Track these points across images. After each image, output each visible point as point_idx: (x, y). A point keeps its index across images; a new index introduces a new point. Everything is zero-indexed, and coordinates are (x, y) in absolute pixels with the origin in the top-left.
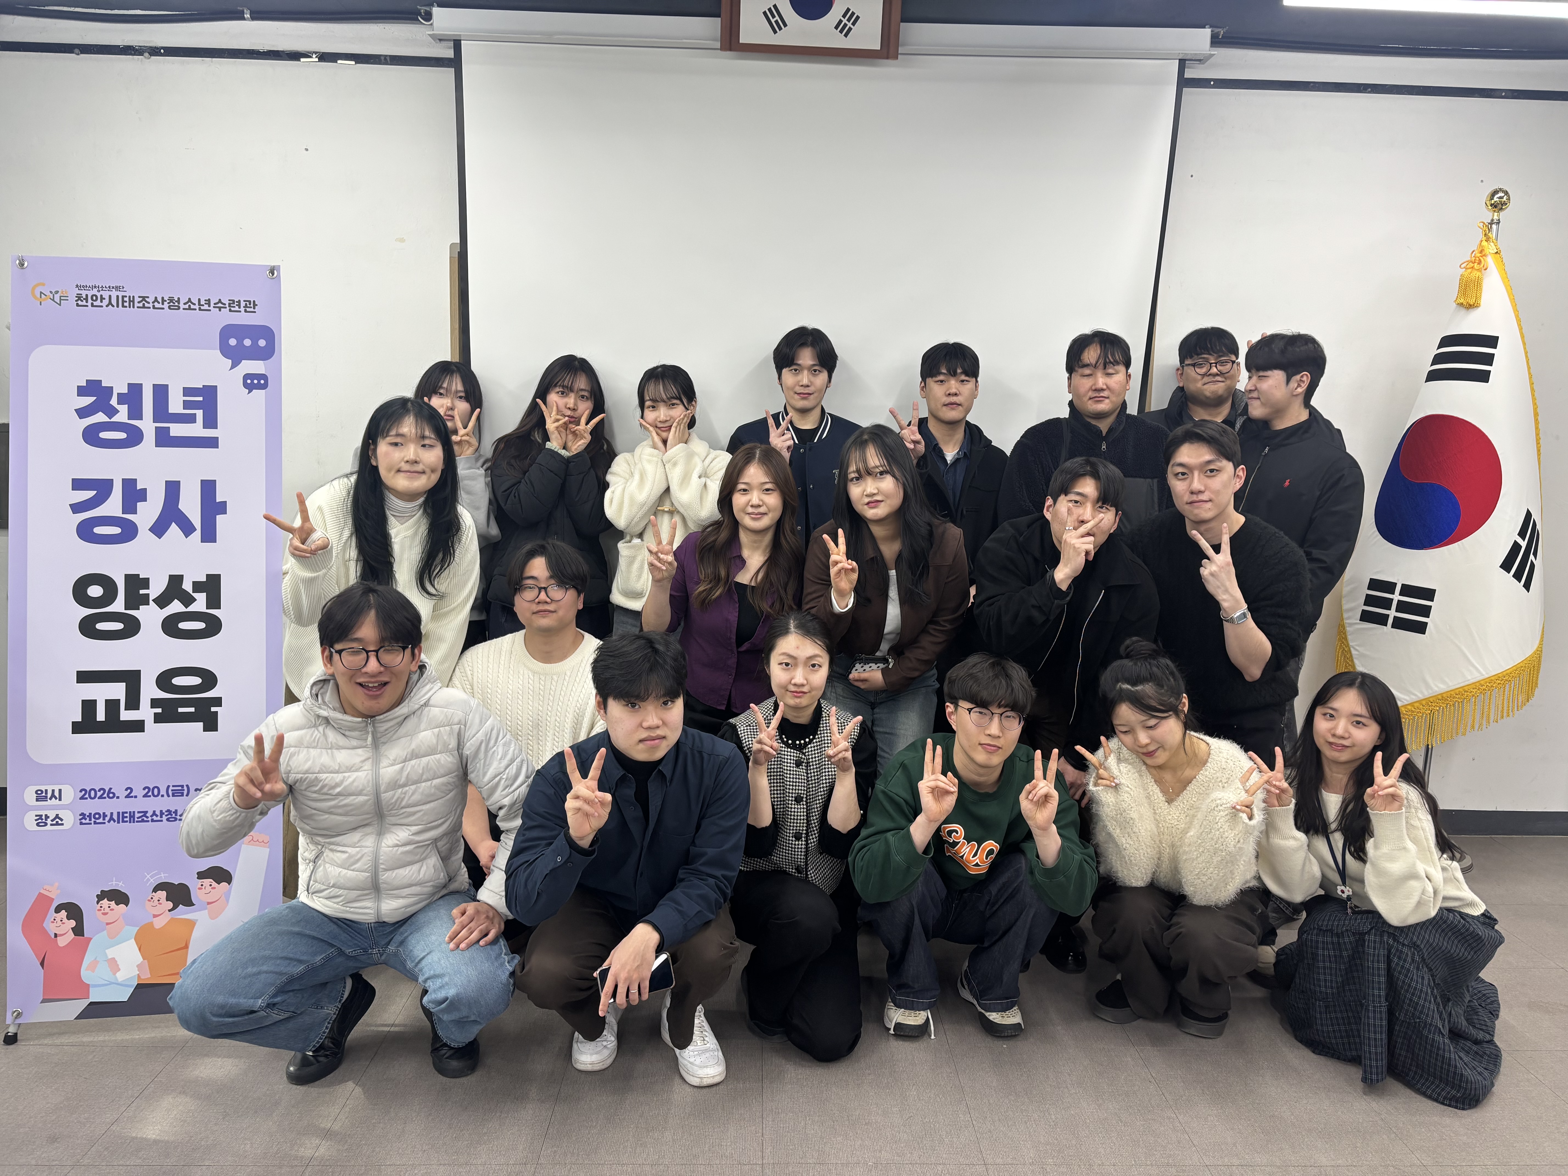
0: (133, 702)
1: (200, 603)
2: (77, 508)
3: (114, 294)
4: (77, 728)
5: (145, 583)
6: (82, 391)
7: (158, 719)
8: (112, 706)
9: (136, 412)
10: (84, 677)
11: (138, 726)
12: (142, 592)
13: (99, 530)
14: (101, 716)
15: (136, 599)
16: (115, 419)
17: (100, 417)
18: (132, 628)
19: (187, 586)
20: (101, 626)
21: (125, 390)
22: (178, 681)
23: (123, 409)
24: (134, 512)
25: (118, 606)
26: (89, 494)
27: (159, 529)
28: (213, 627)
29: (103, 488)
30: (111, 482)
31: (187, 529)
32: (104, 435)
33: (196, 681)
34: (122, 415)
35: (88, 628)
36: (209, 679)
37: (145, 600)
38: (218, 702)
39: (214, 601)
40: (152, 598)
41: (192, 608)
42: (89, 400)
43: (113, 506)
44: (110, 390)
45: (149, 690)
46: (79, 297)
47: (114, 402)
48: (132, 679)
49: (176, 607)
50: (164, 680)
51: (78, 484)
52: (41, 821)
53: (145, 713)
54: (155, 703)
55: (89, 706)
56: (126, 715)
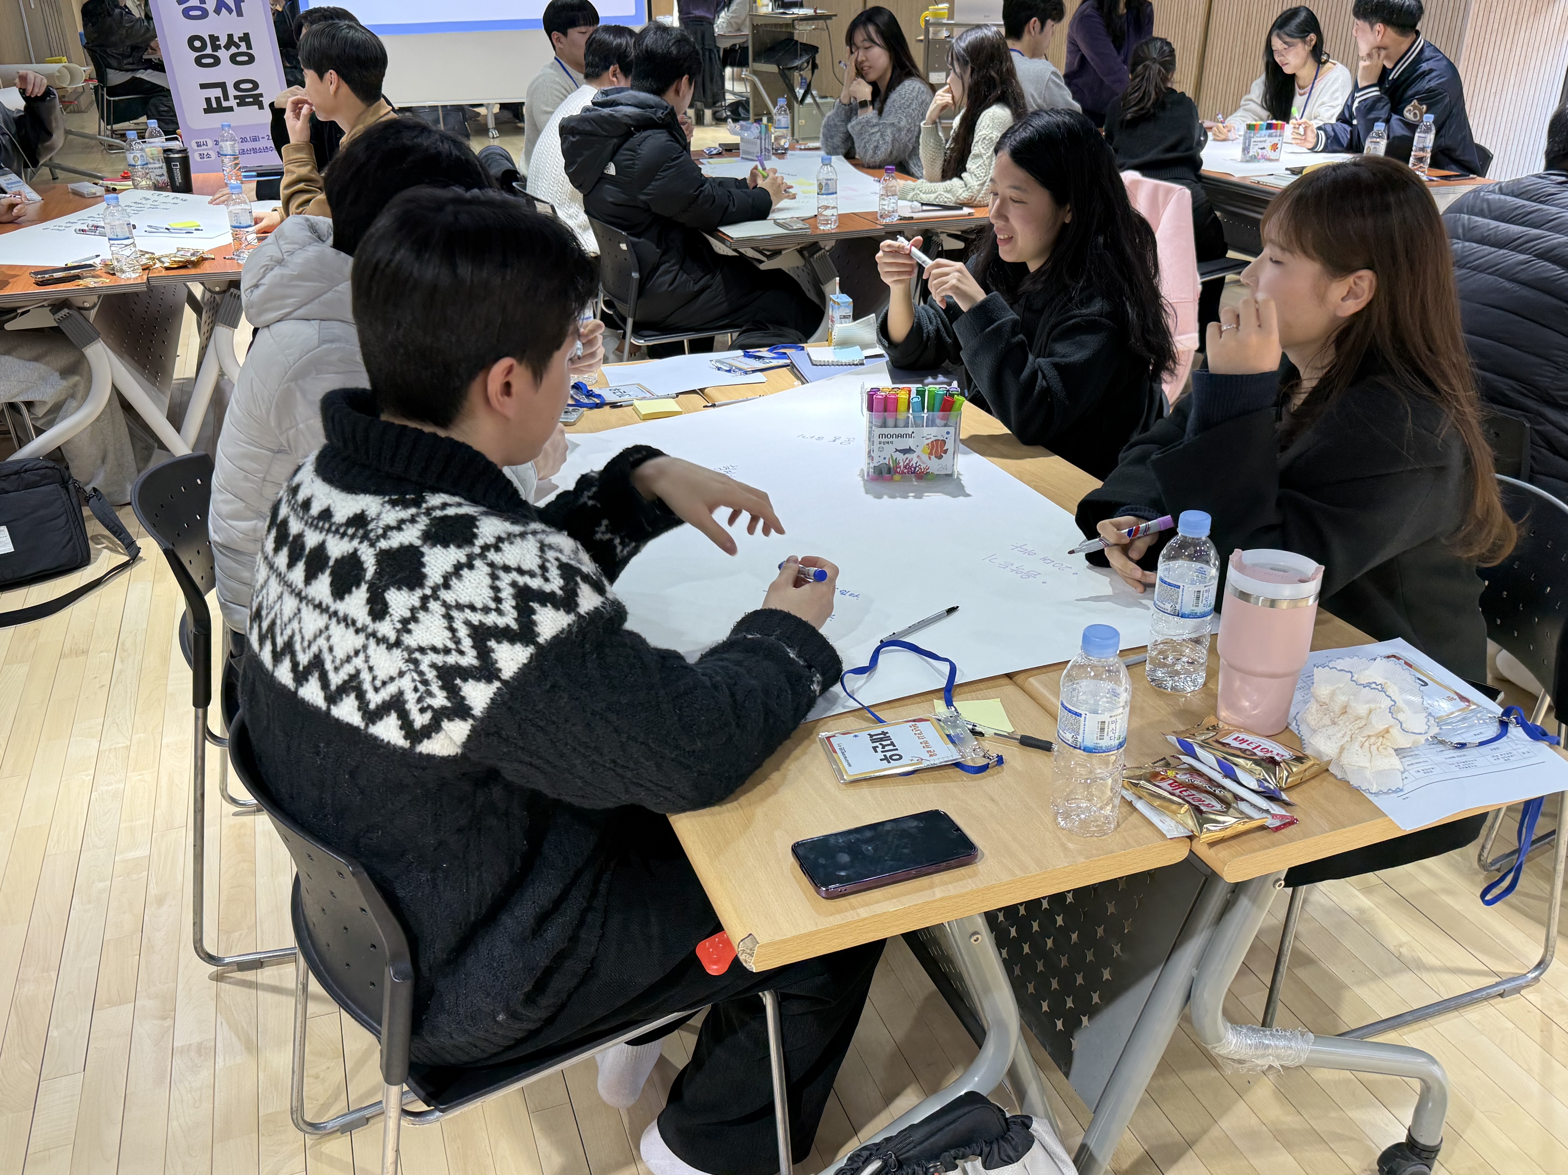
0: (226, 98)
1: (243, 48)
4: (206, 111)
5: (217, 39)
8: (218, 99)
10: (203, 86)
11: (230, 109)
13: (192, 13)
14: (214, 105)
15: (216, 48)
18: (217, 62)
19: (236, 39)
20: (204, 61)
22: (243, 86)
25: (209, 51)
27: (217, 11)
28: (251, 59)
31: (230, 11)
33: (250, 86)
35: (198, 61)
36: (256, 86)
38: (261, 95)
39: (249, 47)
41: (240, 50)
48: (222, 86)
49: (233, 50)
50: (237, 86)
52: (202, 156)
55: (208, 100)
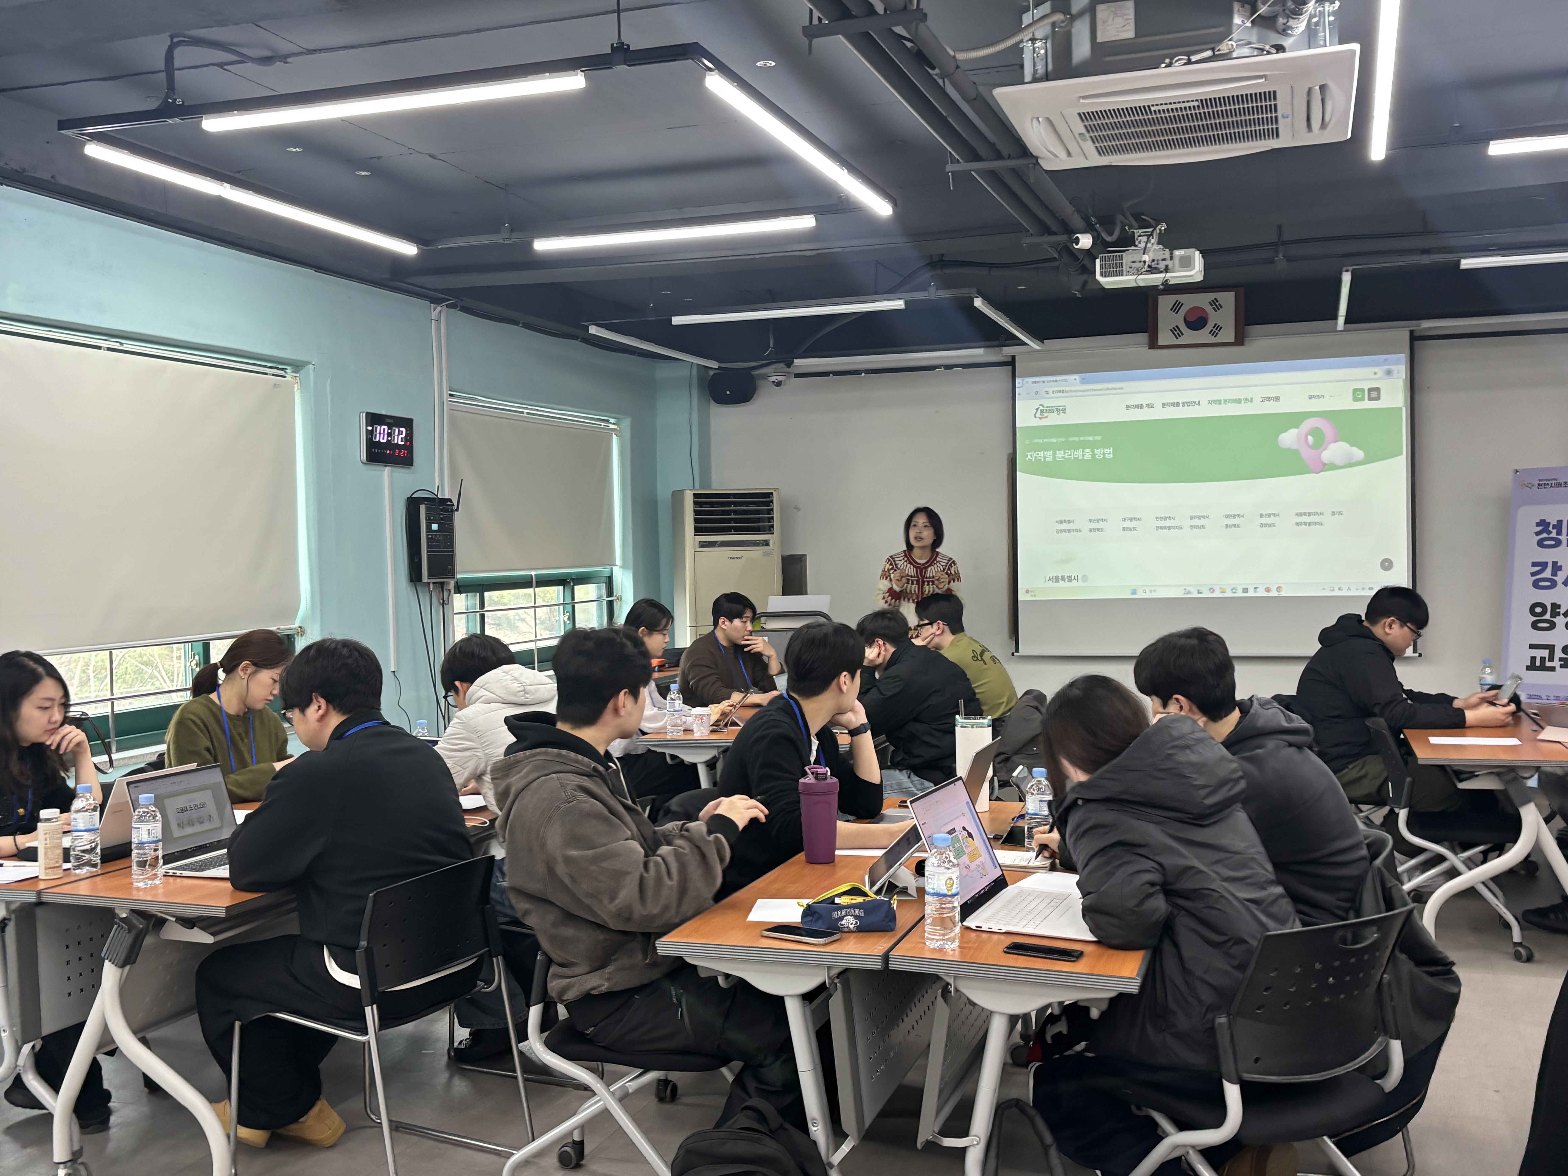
2: (1533, 574)
3: (1554, 482)
6: (1538, 525)
7: (1562, 666)
9: (1559, 533)
12: (1558, 610)
16: (1551, 536)
17: (1545, 535)
21: (1555, 523)
23: (1554, 531)
24: (1556, 575)
26: (1538, 568)
29: (1544, 565)
30: (1547, 563)
32: (1546, 543)
34: (1554, 534)
37: (1558, 614)
40: (1561, 613)
42: (1540, 528)
43: (1547, 574)
44: (1549, 523)
45: (1558, 654)
46: (1539, 485)
47: (1550, 528)
51: (1534, 564)
53: (1556, 663)
54: (1561, 659)
56: (1548, 664)
